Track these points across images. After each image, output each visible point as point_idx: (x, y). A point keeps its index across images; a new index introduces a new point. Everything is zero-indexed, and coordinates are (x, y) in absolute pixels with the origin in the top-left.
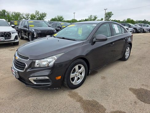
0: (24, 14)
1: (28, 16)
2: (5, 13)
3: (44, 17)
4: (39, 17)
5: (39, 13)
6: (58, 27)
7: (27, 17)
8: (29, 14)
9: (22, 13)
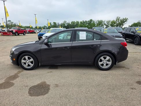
0: (105, 21)
1: (109, 22)
2: (91, 22)
3: (124, 22)
4: (119, 23)
5: (120, 19)
6: (132, 32)
7: (108, 24)
8: (110, 21)
9: (104, 21)
